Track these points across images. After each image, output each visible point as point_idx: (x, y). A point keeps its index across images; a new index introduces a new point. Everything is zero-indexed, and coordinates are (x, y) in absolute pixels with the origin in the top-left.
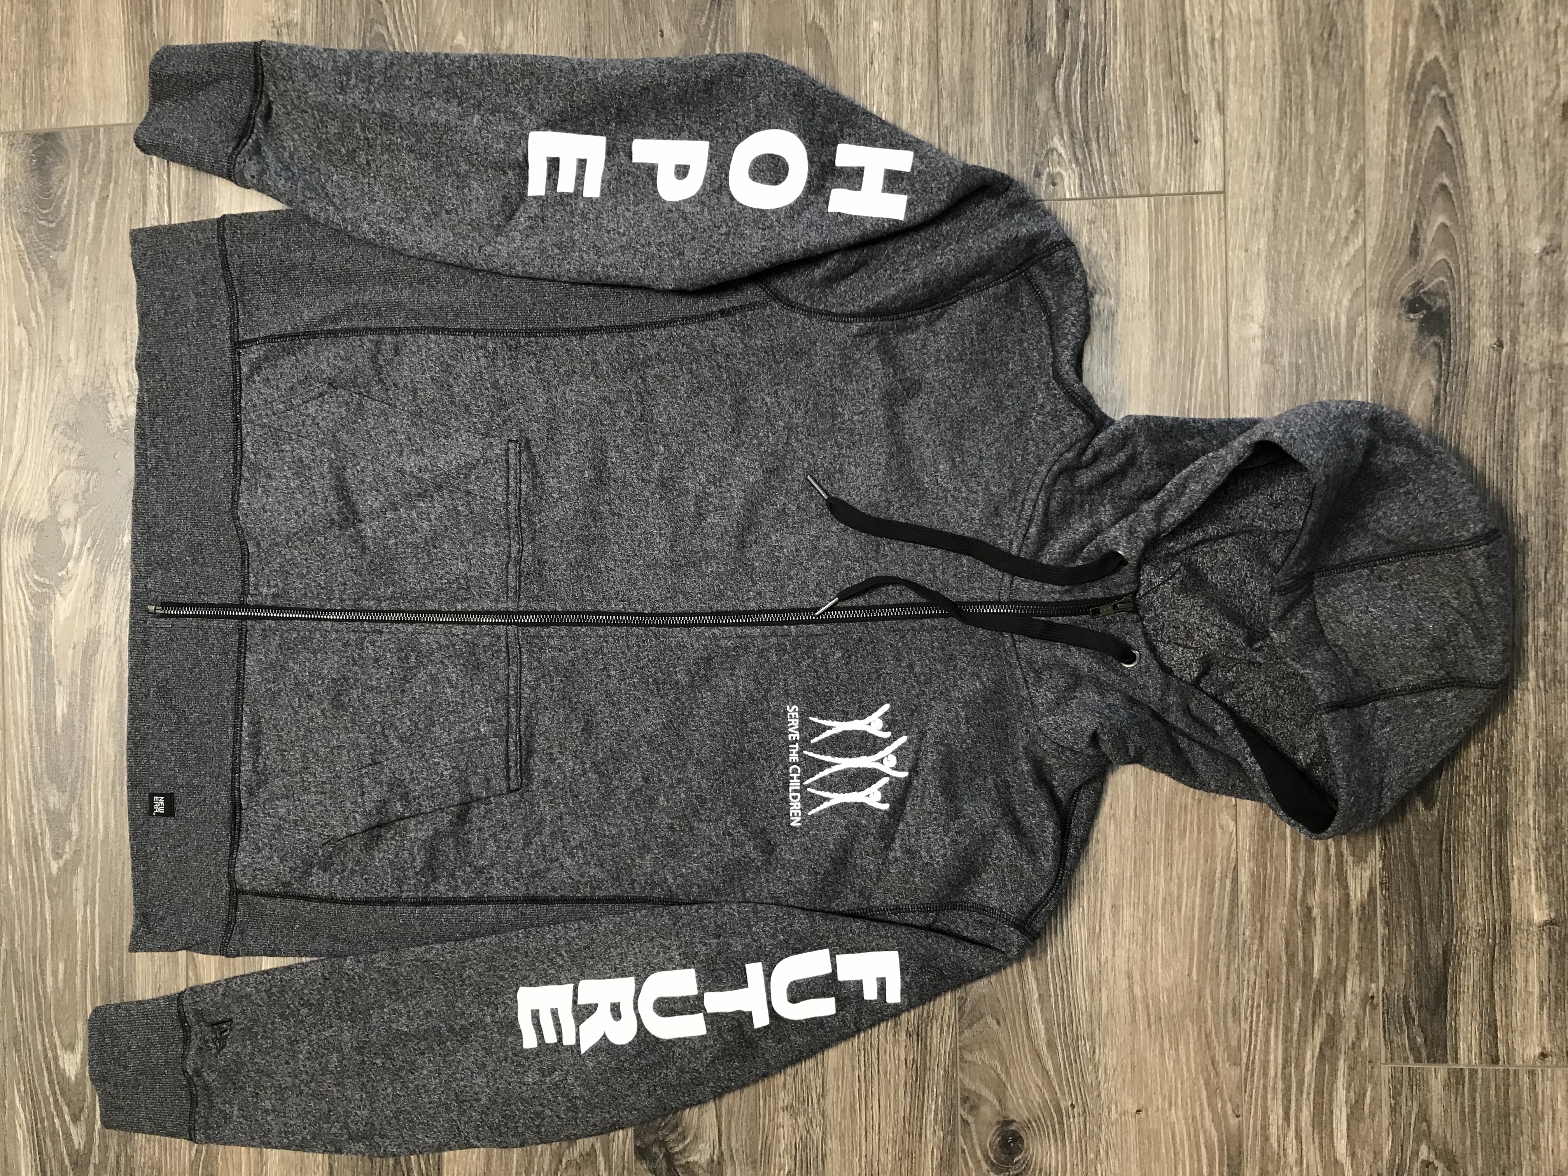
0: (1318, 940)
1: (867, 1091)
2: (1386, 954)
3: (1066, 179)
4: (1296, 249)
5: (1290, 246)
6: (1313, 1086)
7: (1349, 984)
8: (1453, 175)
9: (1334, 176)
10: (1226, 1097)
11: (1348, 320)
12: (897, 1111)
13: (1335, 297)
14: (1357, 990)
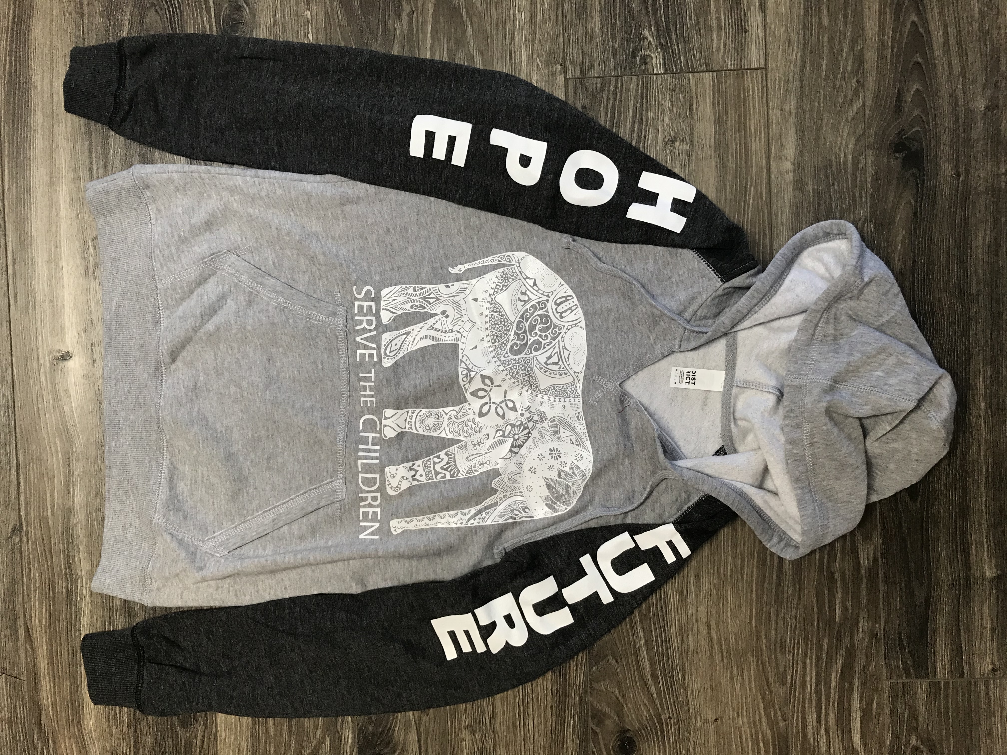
0: (839, 595)
1: (524, 712)
2: (886, 604)
3: (654, 59)
4: (816, 108)
5: (812, 107)
6: (837, 697)
7: (861, 625)
8: (924, 55)
9: (842, 56)
10: (777, 707)
11: (853, 158)
12: (545, 726)
13: (844, 142)
14: (866, 629)
